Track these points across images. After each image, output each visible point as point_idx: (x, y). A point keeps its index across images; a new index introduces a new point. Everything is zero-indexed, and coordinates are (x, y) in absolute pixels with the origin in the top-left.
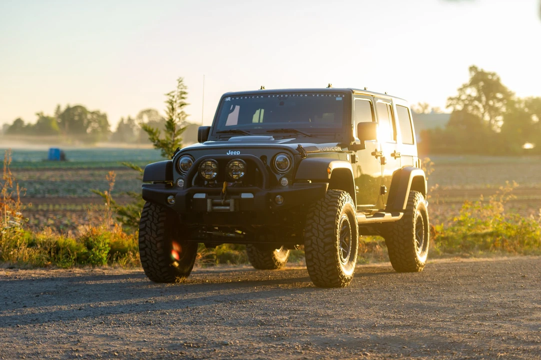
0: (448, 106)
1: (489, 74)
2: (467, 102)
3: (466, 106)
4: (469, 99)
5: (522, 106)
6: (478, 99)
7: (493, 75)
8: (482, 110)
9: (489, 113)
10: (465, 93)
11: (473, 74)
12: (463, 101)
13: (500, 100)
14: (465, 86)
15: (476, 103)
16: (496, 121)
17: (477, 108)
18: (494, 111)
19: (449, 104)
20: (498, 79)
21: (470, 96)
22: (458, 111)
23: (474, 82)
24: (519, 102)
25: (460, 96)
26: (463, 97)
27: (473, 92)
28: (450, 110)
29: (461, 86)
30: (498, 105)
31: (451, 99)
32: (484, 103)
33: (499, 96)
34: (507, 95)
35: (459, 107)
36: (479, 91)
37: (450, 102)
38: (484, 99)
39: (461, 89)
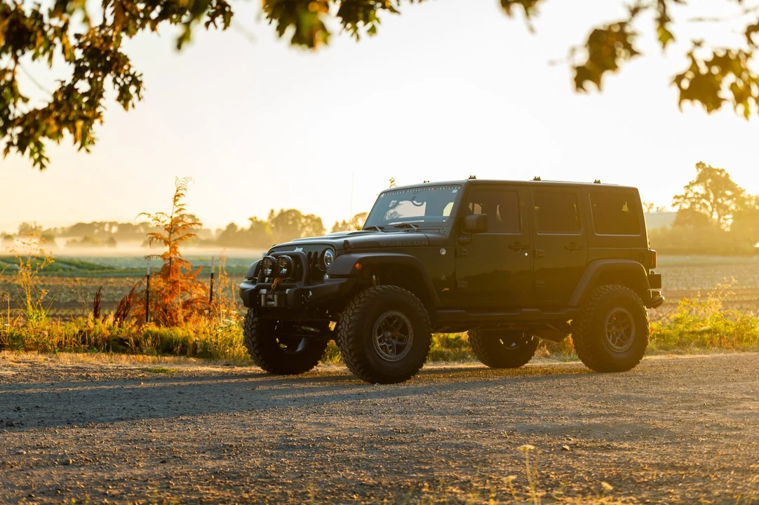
0: (674, 205)
1: (718, 170)
2: (694, 200)
3: (693, 204)
4: (696, 196)
5: (753, 203)
6: (706, 197)
7: (722, 171)
8: (710, 208)
9: (718, 211)
10: (691, 191)
11: (700, 170)
12: (690, 199)
13: (729, 198)
14: (692, 184)
15: (704, 201)
16: (725, 219)
17: (705, 205)
18: (723, 209)
19: (674, 203)
20: (727, 175)
21: (697, 193)
22: (685, 210)
23: (701, 179)
24: (750, 199)
25: (686, 194)
26: (690, 195)
27: (700, 189)
28: (676, 209)
29: (688, 184)
30: (727, 203)
31: (677, 197)
32: (712, 201)
33: (729, 193)
34: (737, 192)
35: (686, 206)
36: (706, 188)
37: (676, 200)
38: (712, 196)
39: (687, 187)
